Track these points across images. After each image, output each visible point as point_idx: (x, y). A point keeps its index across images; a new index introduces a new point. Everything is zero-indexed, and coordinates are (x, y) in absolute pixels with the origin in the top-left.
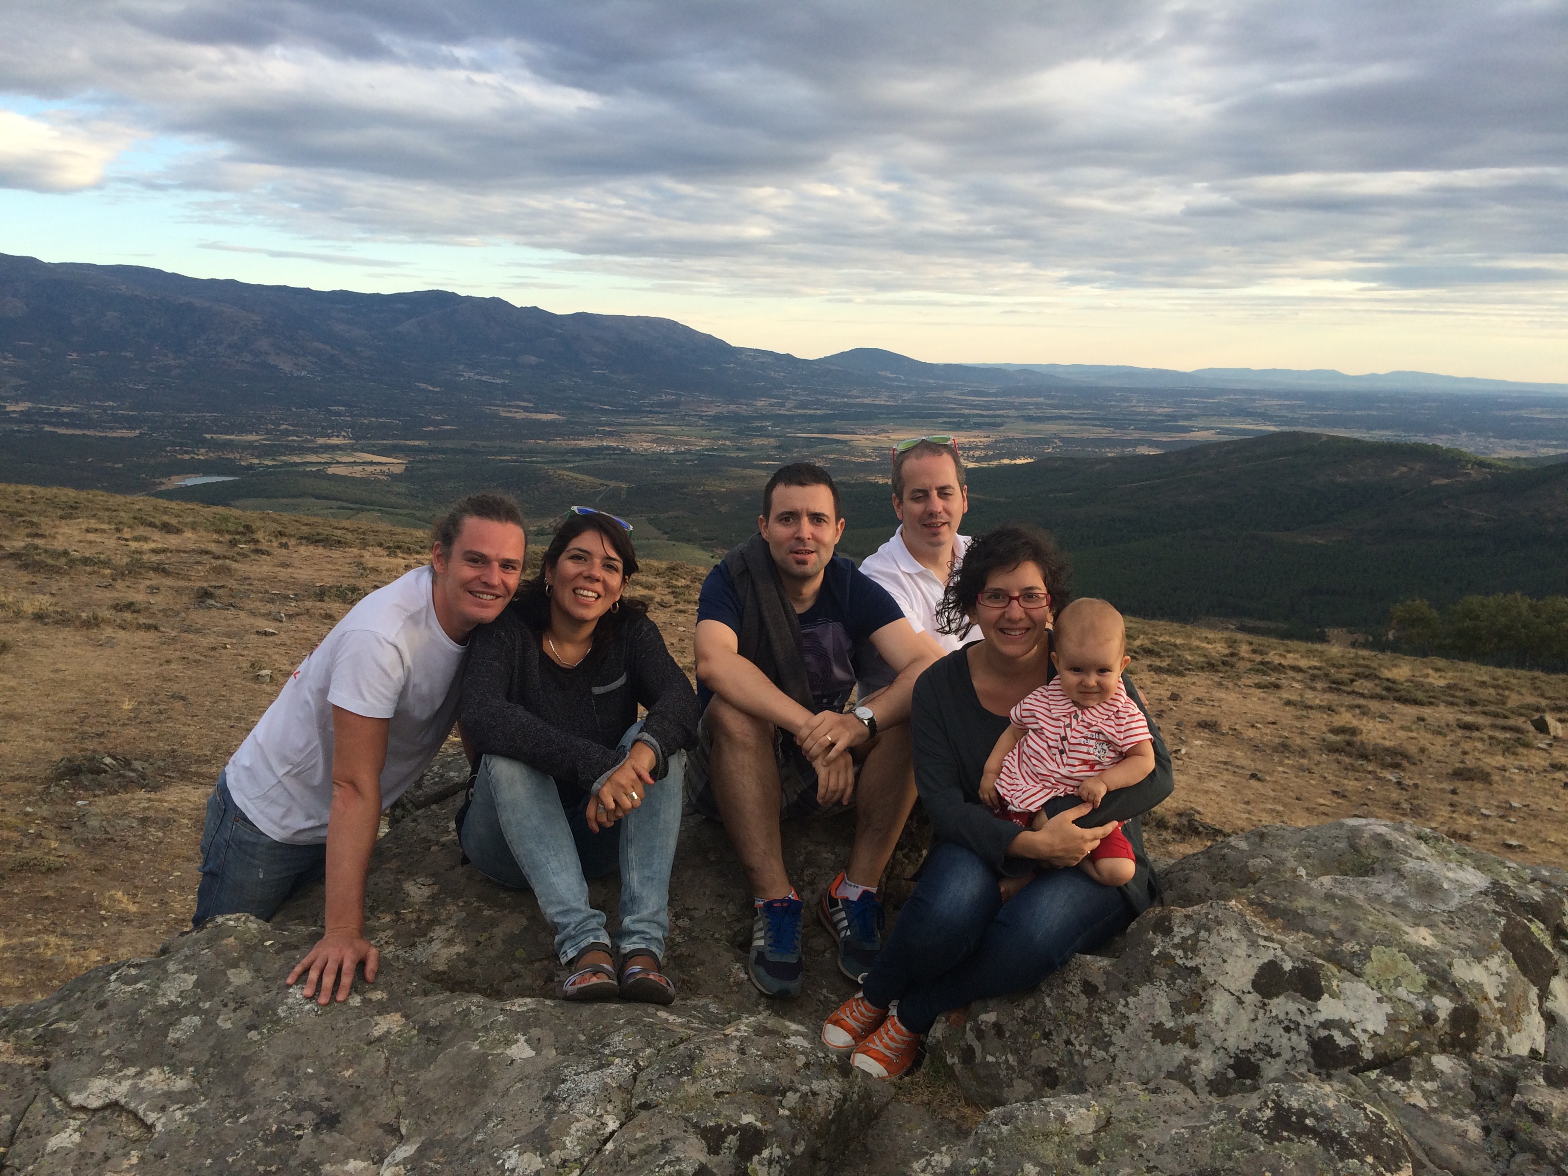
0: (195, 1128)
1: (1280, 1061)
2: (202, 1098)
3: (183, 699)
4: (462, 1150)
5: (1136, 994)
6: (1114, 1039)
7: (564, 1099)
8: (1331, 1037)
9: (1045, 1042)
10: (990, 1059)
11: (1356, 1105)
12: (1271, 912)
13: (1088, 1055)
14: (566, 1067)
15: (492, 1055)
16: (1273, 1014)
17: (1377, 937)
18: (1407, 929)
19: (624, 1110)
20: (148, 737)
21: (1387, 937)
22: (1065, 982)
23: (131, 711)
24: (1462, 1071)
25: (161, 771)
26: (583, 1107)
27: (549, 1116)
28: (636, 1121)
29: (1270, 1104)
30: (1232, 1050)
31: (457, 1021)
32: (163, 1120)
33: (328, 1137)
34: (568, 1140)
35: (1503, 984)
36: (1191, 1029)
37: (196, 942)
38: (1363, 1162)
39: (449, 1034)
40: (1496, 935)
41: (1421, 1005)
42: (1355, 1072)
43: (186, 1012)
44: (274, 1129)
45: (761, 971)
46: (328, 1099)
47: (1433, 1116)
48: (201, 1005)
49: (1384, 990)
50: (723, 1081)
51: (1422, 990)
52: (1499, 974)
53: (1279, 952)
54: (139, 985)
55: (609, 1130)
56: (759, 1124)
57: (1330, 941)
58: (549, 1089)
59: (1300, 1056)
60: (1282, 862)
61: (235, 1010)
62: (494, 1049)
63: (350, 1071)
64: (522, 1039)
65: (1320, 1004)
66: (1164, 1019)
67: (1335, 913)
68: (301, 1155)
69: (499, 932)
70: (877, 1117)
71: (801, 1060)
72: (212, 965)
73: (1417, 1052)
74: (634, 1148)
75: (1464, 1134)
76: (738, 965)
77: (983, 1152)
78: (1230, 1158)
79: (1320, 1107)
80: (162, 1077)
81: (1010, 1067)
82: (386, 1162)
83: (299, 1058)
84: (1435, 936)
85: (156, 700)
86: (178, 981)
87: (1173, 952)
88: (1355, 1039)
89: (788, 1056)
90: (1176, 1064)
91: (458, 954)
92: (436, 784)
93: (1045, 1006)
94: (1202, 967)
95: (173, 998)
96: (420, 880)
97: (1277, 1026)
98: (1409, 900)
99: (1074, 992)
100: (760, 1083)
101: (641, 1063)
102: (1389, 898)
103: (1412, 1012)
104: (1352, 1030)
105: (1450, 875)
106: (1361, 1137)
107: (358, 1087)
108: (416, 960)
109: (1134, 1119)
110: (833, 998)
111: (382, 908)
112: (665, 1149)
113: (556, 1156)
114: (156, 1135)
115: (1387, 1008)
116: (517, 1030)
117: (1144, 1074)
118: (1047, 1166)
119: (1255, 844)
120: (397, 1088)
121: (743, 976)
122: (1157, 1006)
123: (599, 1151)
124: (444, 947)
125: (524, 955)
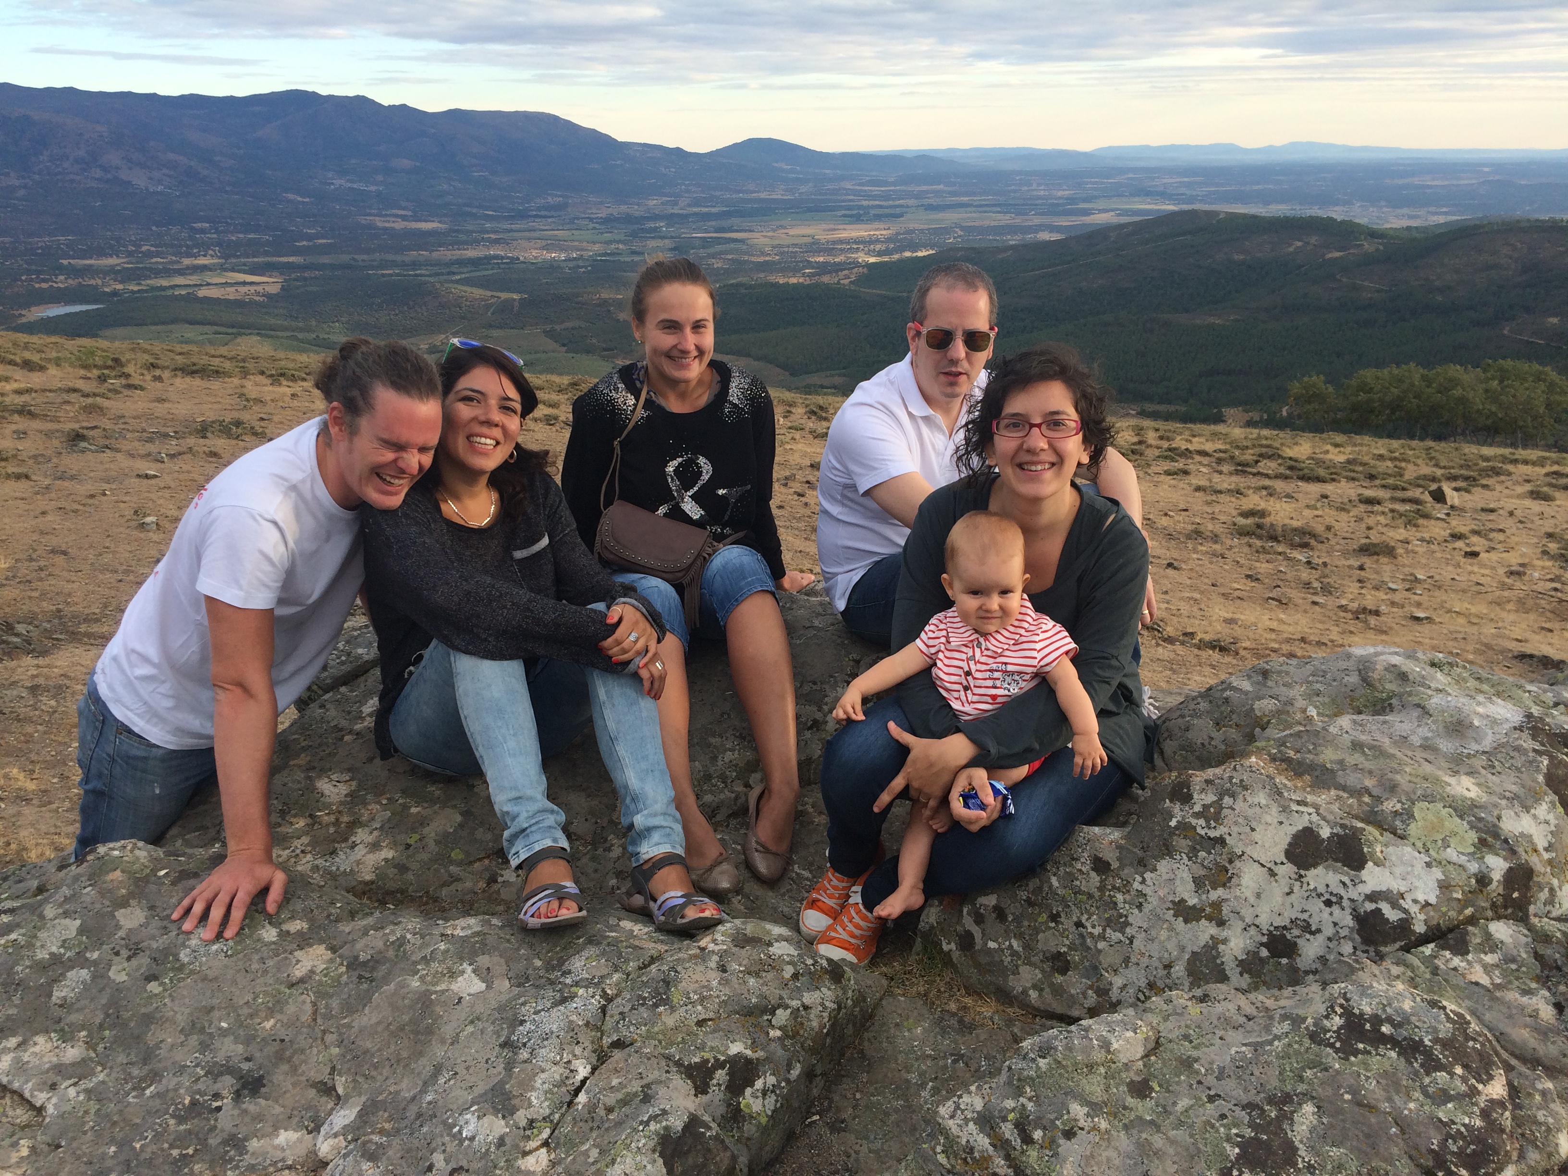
0: (93, 1106)
1: (1320, 939)
2: (99, 1068)
3: (65, 553)
4: (411, 1113)
5: (1154, 870)
6: (1130, 919)
7: (525, 1045)
8: (1378, 911)
9: (1053, 925)
10: (992, 945)
11: (1433, 1004)
12: (1297, 769)
13: (1102, 937)
14: (524, 1004)
15: (436, 992)
16: (1312, 887)
17: (1419, 793)
18: (1447, 779)
19: (594, 1051)
20: (30, 598)
21: (1429, 791)
22: (1073, 859)
23: (8, 569)
24: (1524, 940)
25: (48, 634)
26: (548, 1053)
27: (509, 1066)
28: (610, 1064)
29: (1339, 1010)
30: (1265, 928)
31: (391, 953)
32: (54, 1100)
33: (251, 1106)
34: (534, 1097)
35: (1552, 832)
36: (1217, 905)
37: (76, 878)
38: (1452, 1074)
39: (383, 969)
40: (1541, 778)
41: (1473, 867)
42: (1407, 949)
43: (71, 964)
44: (187, 1102)
46: (248, 1059)
47: (1498, 994)
48: (88, 955)
49: (1432, 852)
50: (705, 1008)
51: (1472, 849)
52: (1547, 822)
53: (1315, 818)
54: (13, 936)
55: (580, 1077)
56: (748, 1052)
57: (1366, 799)
58: (505, 1033)
59: (1343, 933)
60: (1290, 702)
61: (129, 959)
62: (436, 984)
63: (272, 1022)
64: (469, 969)
65: (1365, 874)
66: (1186, 896)
67: (1368, 765)
68: (222, 1131)
69: (431, 831)
70: (871, 1016)
71: (788, 971)
72: (98, 906)
73: (1472, 920)
74: (611, 1099)
75: (1535, 1015)
77: (1019, 1092)
78: (1301, 1079)
79: (1396, 1011)
80: (49, 1046)
81: (1014, 954)
82: (323, 1131)
83: (210, 1009)
84: (1478, 785)
85: (34, 556)
86: (59, 928)
87: (1194, 822)
88: (1405, 911)
89: (774, 968)
90: (1202, 944)
91: (386, 860)
92: (343, 663)
93: (1051, 886)
94: (1227, 837)
95: (54, 949)
96: (334, 777)
97: (1316, 900)
98: (1438, 740)
99: (1084, 869)
100: (745, 1003)
101: (609, 992)
102: (1416, 740)
103: (1464, 877)
104: (1401, 901)
105: (1480, 710)
106: (1446, 1044)
107: (283, 1041)
108: (338, 869)
109: (1186, 1037)
111: (293, 812)
112: (647, 1098)
113: (521, 1116)
114: (48, 1120)
115: (1438, 873)
116: (462, 959)
117: (1166, 955)
118: (1096, 1104)
119: (1258, 683)
120: (329, 1038)
122: (1178, 882)
123: (570, 1104)
124: (369, 853)
125: (461, 856)
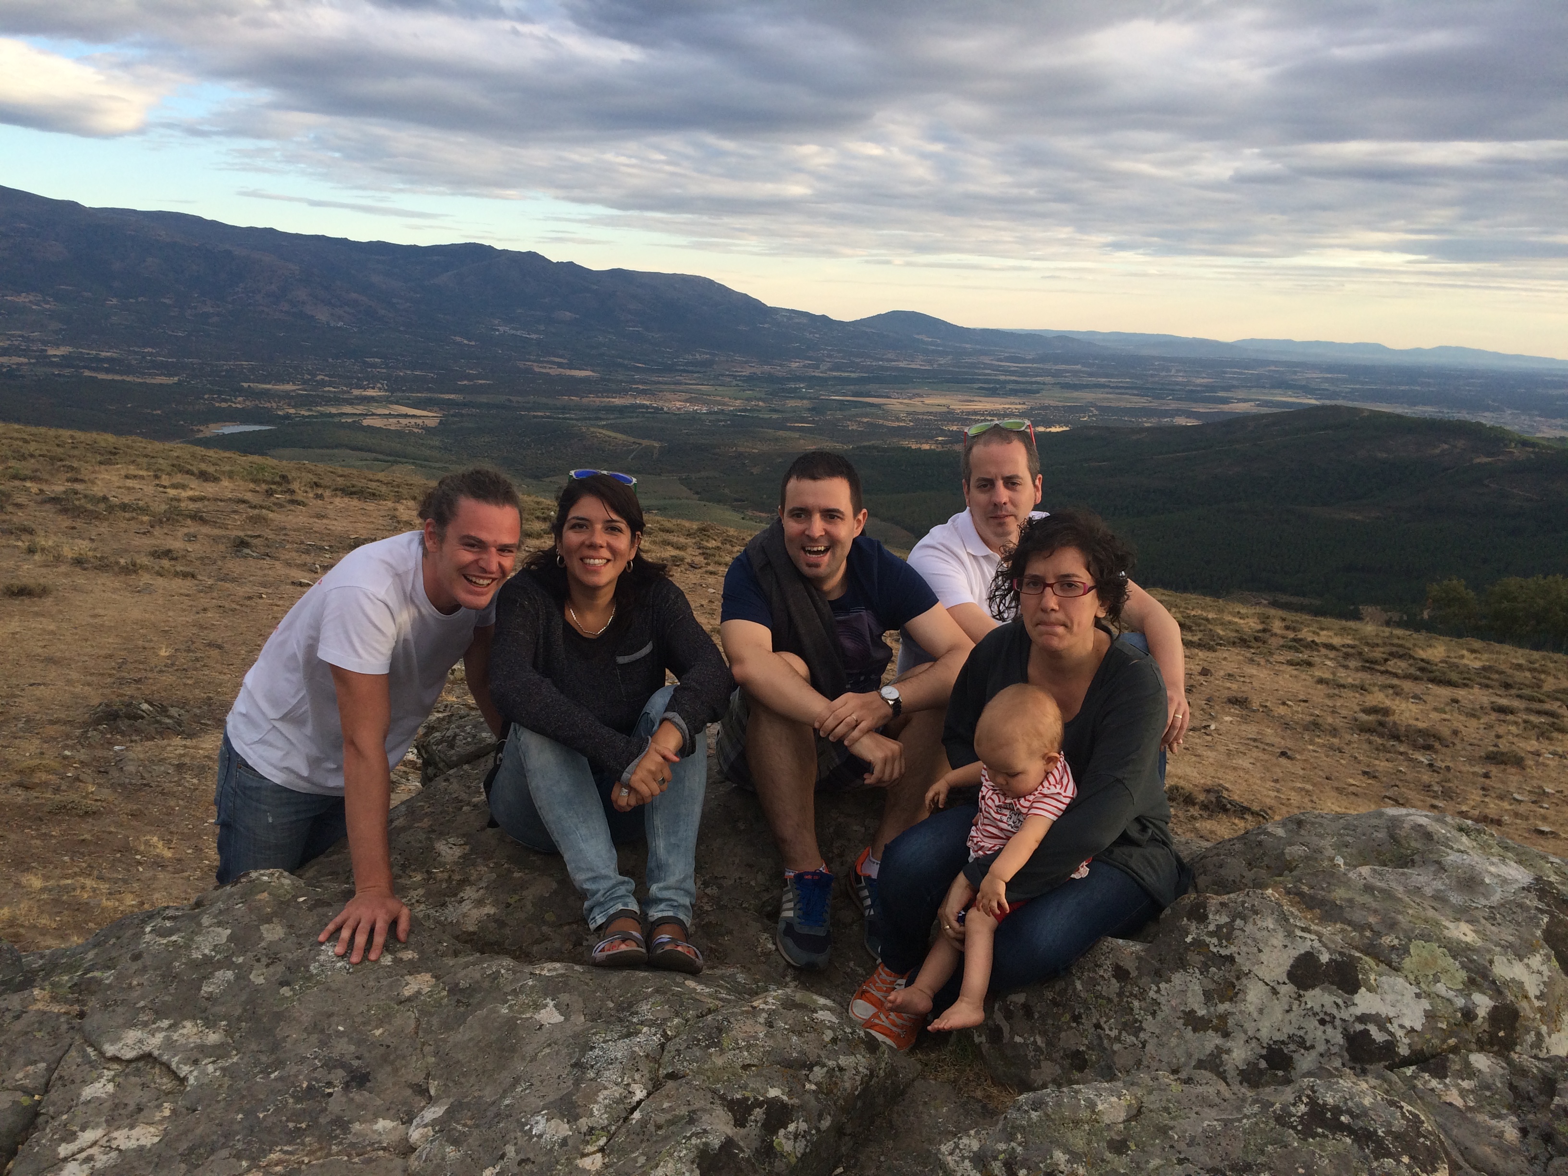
0: (227, 1081)
1: (1314, 1054)
2: (234, 1052)
3: (220, 647)
4: (490, 1114)
5: (1169, 981)
6: (1144, 1025)
7: (592, 1066)
8: (1366, 1032)
9: (1074, 1025)
10: (1018, 1039)
11: (1392, 1103)
12: (1308, 902)
13: (1118, 1039)
14: (595, 1034)
15: (521, 1019)
16: (1309, 1006)
17: (1417, 932)
18: (1447, 923)
19: (651, 1080)
20: (185, 685)
21: (1426, 932)
22: (1097, 965)
23: (168, 658)
24: (1501, 1071)
25: (197, 719)
26: (611, 1075)
27: (577, 1082)
28: (663, 1092)
29: (1305, 1100)
30: (1265, 1042)
31: (486, 984)
32: (195, 1073)
33: (357, 1096)
34: (595, 1108)
35: (1544, 983)
36: (1223, 1018)
37: (230, 896)
38: (1398, 1162)
39: (479, 996)
40: (1539, 933)
41: (1460, 1002)
42: (1390, 1068)
43: (219, 965)
44: (305, 1086)
45: (789, 942)
46: (358, 1058)
47: (1469, 1115)
48: (234, 959)
49: (1422, 985)
50: (750, 1054)
51: (1461, 987)
52: (1540, 973)
53: (1316, 944)
54: (174, 938)
55: (636, 1098)
56: (785, 1098)
57: (1368, 934)
58: (577, 1055)
59: (1334, 1050)
60: (1320, 851)
61: (267, 966)
62: (523, 1013)
63: (381, 1030)
64: (551, 1004)
65: (1357, 998)
66: (1196, 1007)
67: (1374, 905)
68: (331, 1113)
69: (530, 894)
70: (903, 1093)
71: (828, 1035)
72: (247, 920)
73: (1455, 1050)
74: (661, 1118)
75: (1500, 1135)
76: (766, 935)
77: (1011, 1138)
78: (1262, 1152)
79: (1357, 1105)
80: (195, 1030)
81: (1038, 1049)
82: (415, 1123)
83: (330, 1015)
84: (1475, 931)
85: (192, 648)
86: (213, 934)
87: (1208, 939)
88: (1392, 1034)
89: (815, 1030)
90: (1208, 1052)
91: (488, 915)
92: (468, 744)
93: (1075, 989)
94: (1236, 955)
95: (207, 951)
96: (451, 840)
97: (1312, 1018)
98: (1450, 893)
99: (1106, 976)
100: (787, 1056)
101: (669, 1033)
102: (1428, 891)
103: (1450, 1010)
104: (1388, 1025)
105: (1493, 869)
106: (1397, 1137)
107: (388, 1046)
108: (446, 919)
109: (1166, 1109)
110: (860, 971)
111: (413, 867)
112: (692, 1119)
113: (584, 1123)
114: (188, 1089)
115: (1425, 1004)
116: (546, 995)
117: (1174, 1061)
118: (1077, 1154)
119: (1292, 831)
120: (427, 1049)
121: (771, 946)
122: (1189, 994)
123: (626, 1119)
124: (474, 907)
125: (553, 918)
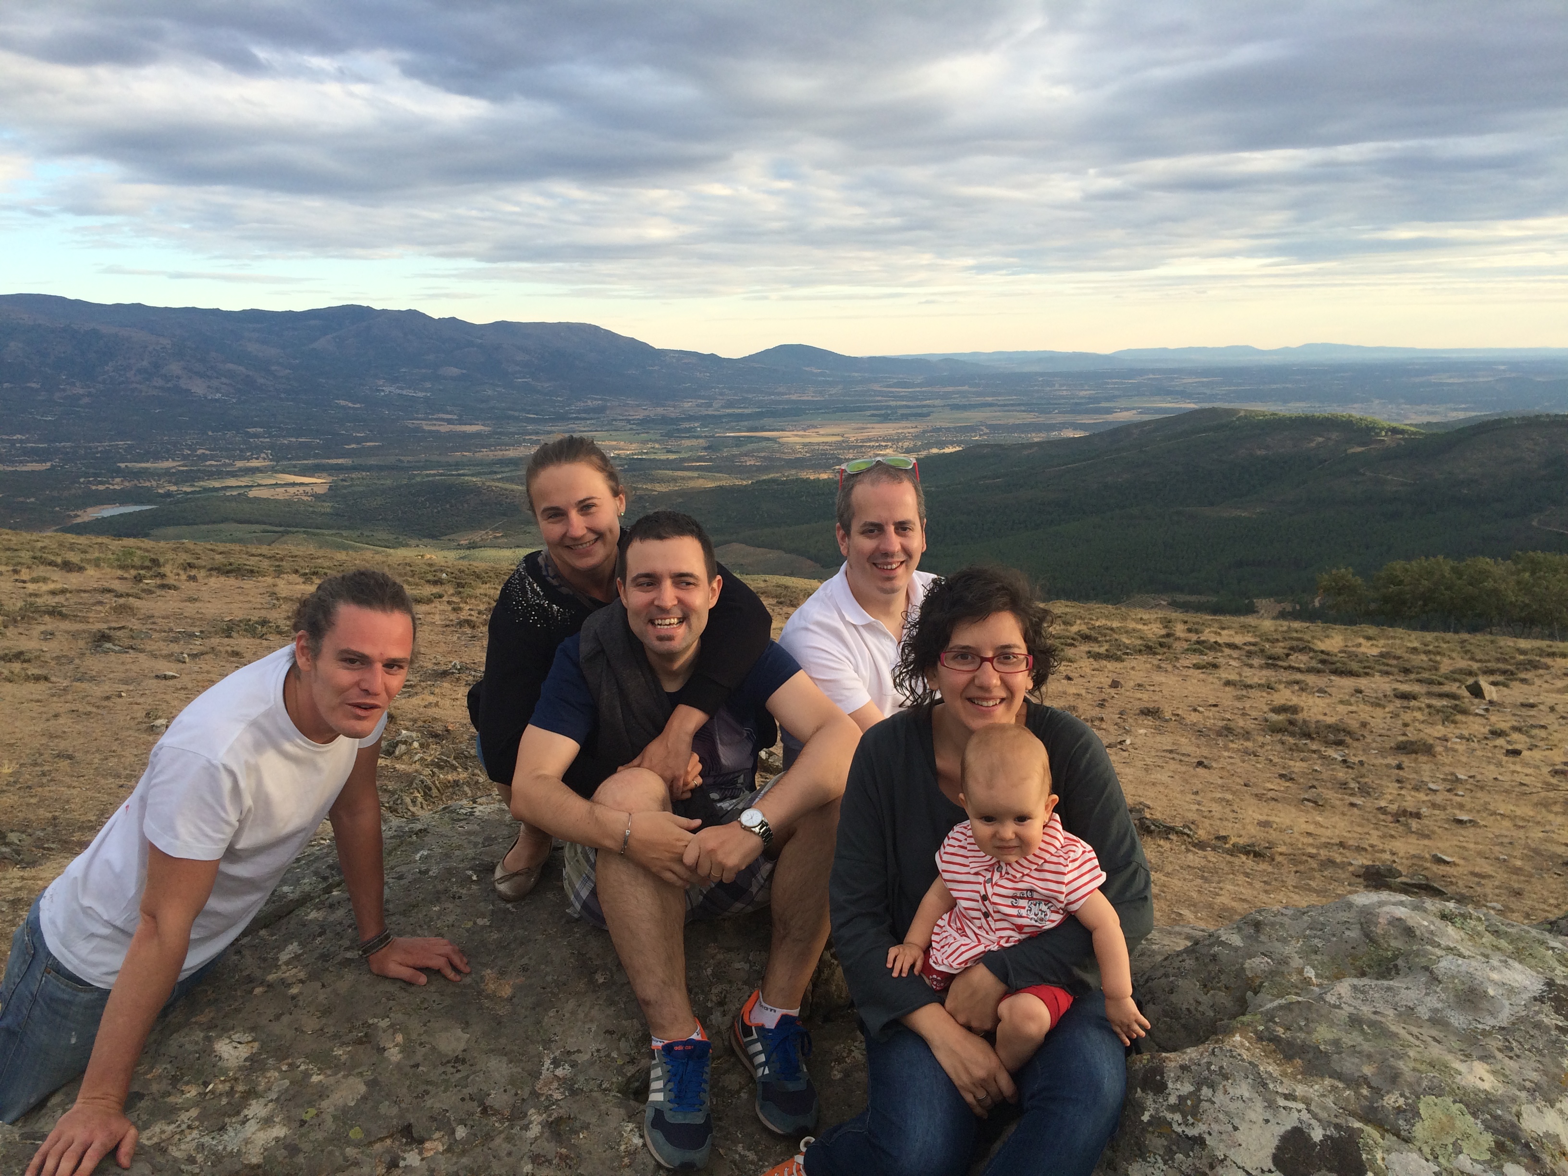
3: (70, 757)
5: (1126, 1174)
12: (1286, 1051)
17: (1425, 1083)
18: (1457, 1065)
20: (28, 805)
21: (1435, 1082)
23: (11, 775)
49: (1441, 1160)
51: (1488, 1156)
53: (1305, 1116)
57: (1365, 1091)
60: (1284, 961)
67: (1367, 1047)
69: (330, 1105)
76: (631, 1126)
84: (1494, 1073)
85: (39, 761)
87: (1169, 1116)
91: (277, 1140)
94: (1206, 1136)
96: (236, 1037)
98: (1449, 1013)
102: (1424, 1012)
105: (1495, 976)
108: (225, 1149)
110: (751, 1156)
111: (186, 1079)
119: (1250, 937)
121: (637, 1141)
124: (259, 1130)
125: (360, 1136)
